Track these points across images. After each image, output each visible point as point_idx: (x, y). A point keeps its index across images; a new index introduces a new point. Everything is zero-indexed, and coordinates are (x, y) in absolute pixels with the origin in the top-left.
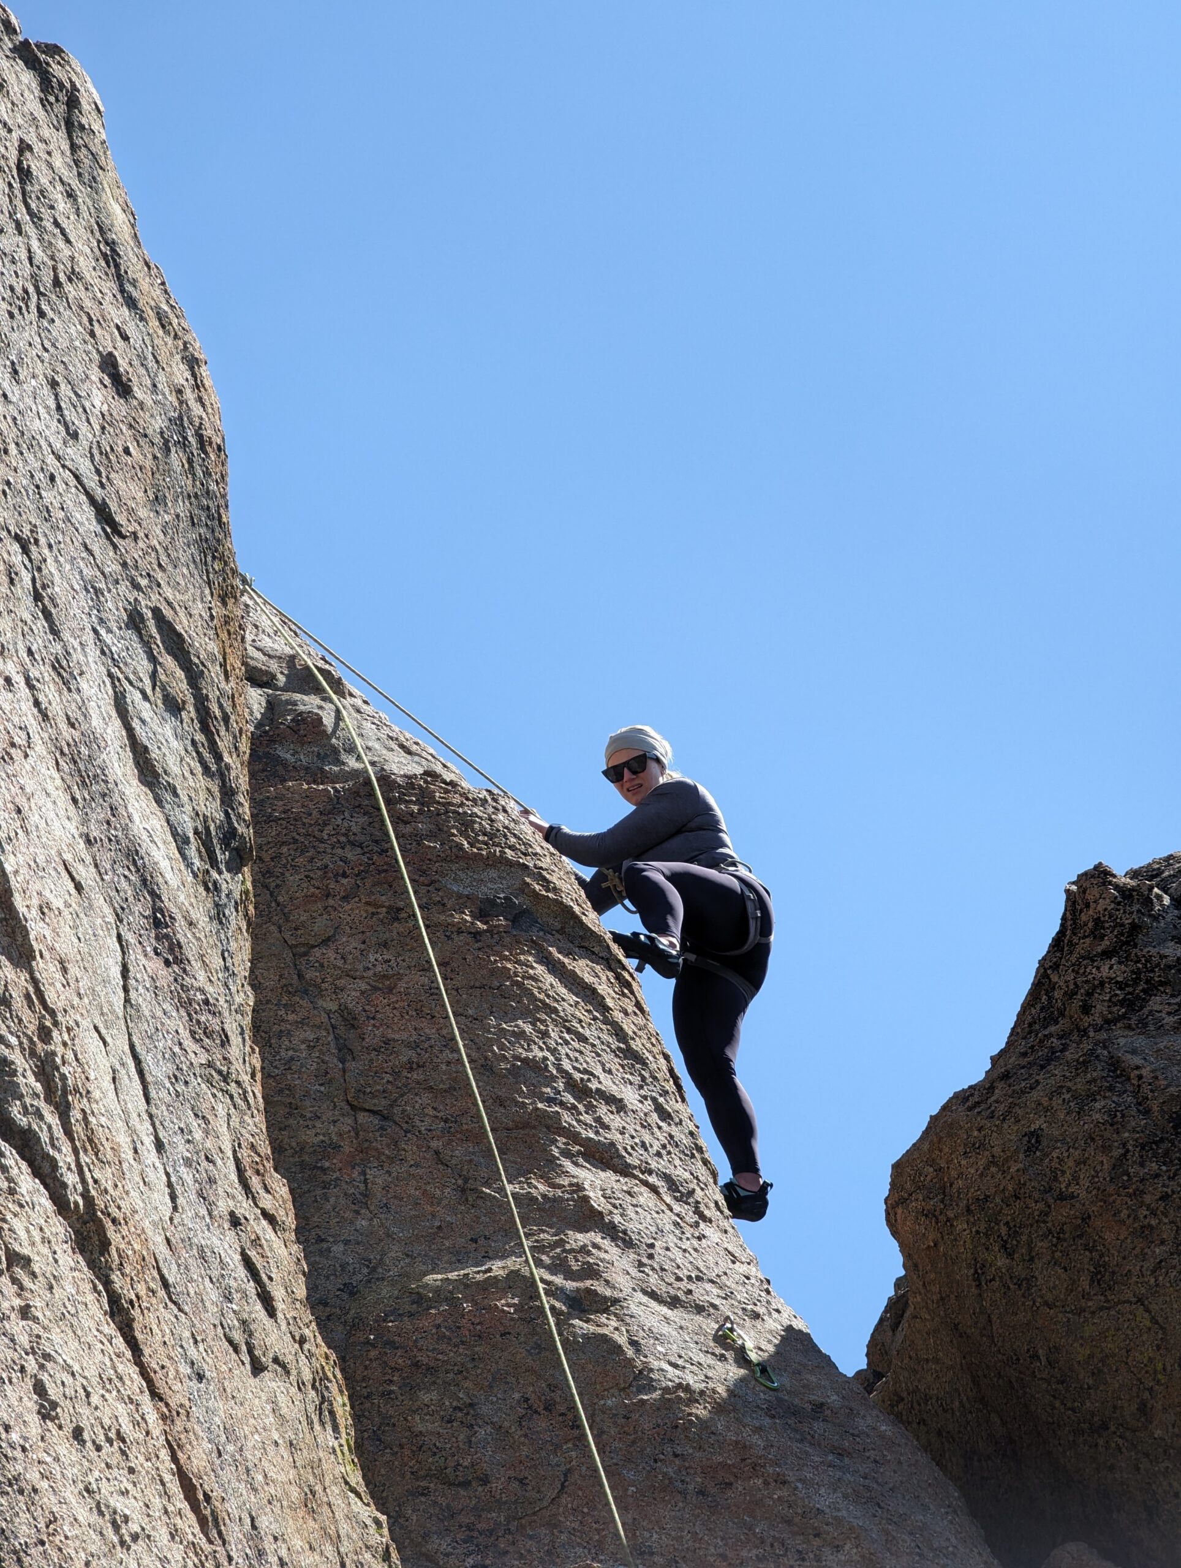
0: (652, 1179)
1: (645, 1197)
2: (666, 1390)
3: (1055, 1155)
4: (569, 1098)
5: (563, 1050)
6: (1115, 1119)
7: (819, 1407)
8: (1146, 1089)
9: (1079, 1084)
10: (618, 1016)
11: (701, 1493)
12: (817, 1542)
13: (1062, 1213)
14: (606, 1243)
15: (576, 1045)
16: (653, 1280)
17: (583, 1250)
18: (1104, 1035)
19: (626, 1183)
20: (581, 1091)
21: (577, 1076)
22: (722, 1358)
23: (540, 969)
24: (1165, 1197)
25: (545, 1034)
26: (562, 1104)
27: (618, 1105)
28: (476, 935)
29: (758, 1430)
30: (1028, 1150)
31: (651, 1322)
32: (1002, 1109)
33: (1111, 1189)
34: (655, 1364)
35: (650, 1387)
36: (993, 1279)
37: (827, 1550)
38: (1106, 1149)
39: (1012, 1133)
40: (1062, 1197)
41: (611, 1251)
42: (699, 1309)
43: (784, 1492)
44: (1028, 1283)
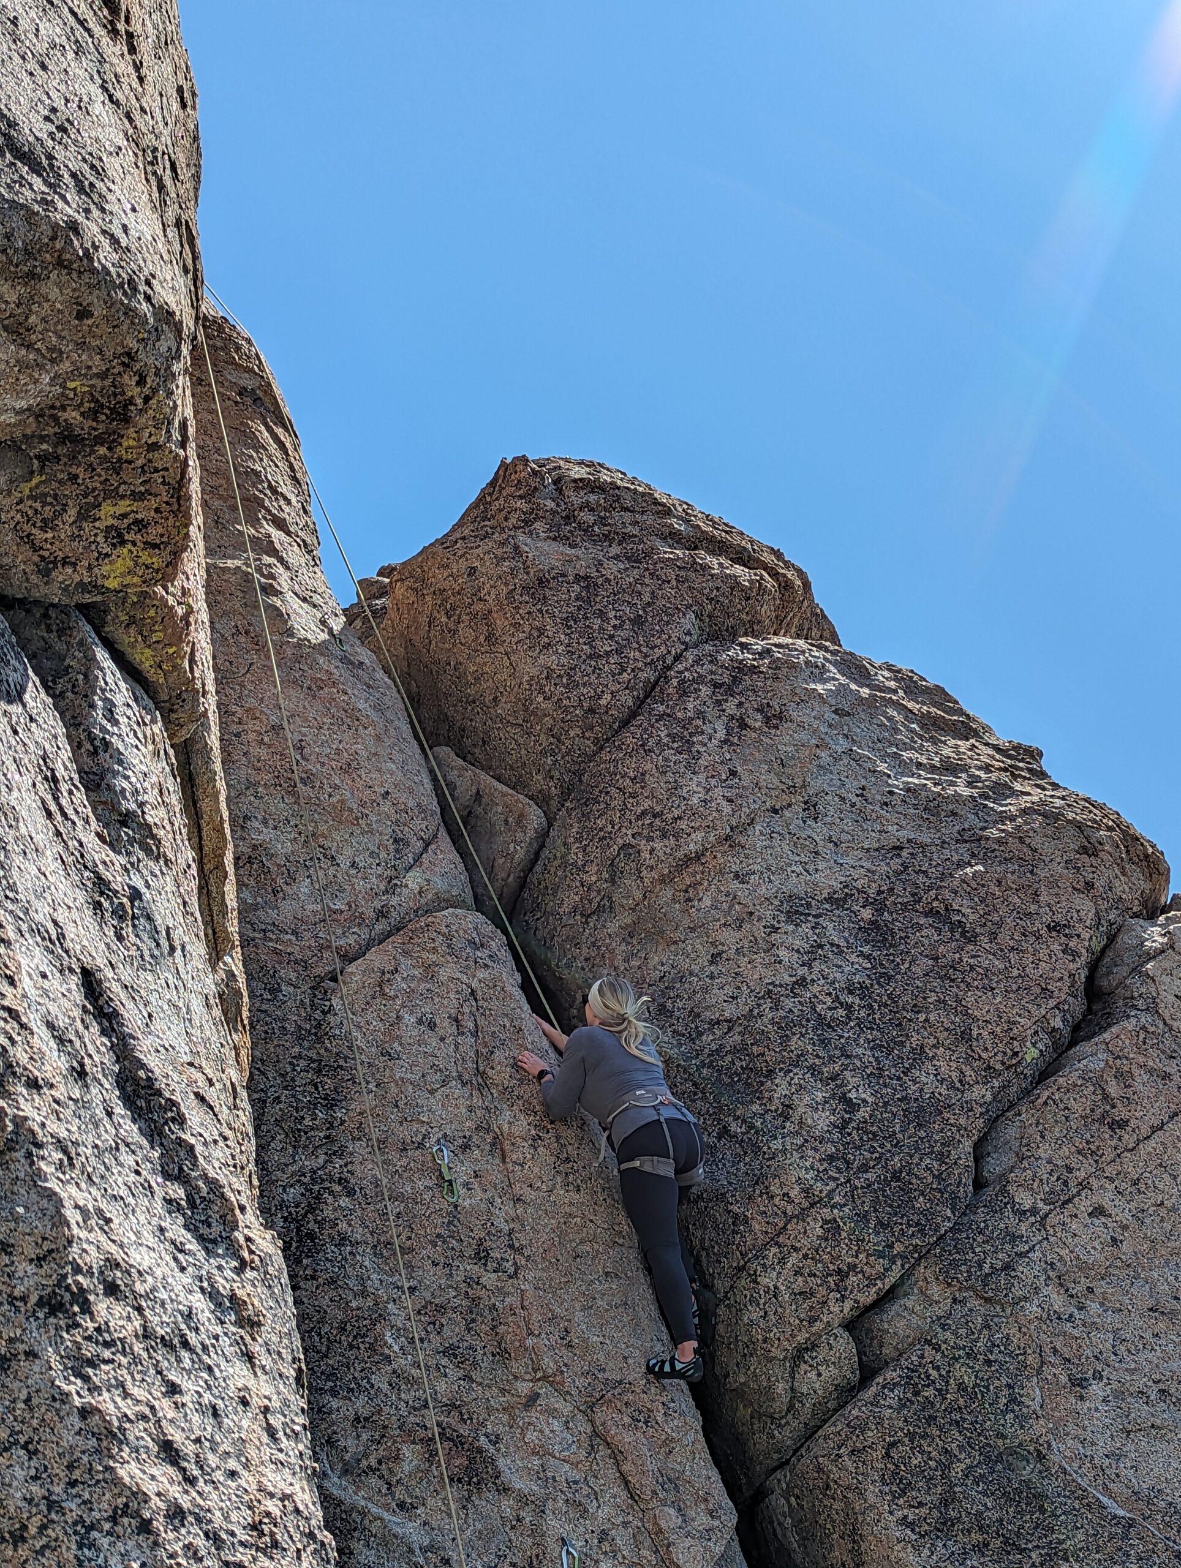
0: (298, 540)
1: (296, 548)
2: (299, 639)
3: (482, 580)
4: (268, 492)
5: (268, 469)
6: (513, 572)
7: (361, 663)
8: (529, 563)
9: (499, 552)
10: (293, 460)
11: (309, 688)
12: (357, 723)
13: (479, 607)
14: (278, 565)
15: (274, 469)
16: (296, 587)
17: (269, 565)
18: (512, 533)
19: (288, 539)
20: (274, 491)
21: (273, 483)
22: (323, 631)
23: (263, 428)
24: (529, 613)
25: (261, 460)
26: (265, 495)
27: (289, 502)
28: (236, 403)
29: (337, 667)
30: (469, 574)
31: (295, 606)
32: (460, 553)
33: (505, 602)
34: (296, 626)
35: (292, 635)
36: (437, 626)
37: (361, 727)
38: (506, 584)
39: (463, 565)
40: (480, 599)
41: (281, 569)
42: (315, 606)
43: (346, 698)
44: (455, 631)
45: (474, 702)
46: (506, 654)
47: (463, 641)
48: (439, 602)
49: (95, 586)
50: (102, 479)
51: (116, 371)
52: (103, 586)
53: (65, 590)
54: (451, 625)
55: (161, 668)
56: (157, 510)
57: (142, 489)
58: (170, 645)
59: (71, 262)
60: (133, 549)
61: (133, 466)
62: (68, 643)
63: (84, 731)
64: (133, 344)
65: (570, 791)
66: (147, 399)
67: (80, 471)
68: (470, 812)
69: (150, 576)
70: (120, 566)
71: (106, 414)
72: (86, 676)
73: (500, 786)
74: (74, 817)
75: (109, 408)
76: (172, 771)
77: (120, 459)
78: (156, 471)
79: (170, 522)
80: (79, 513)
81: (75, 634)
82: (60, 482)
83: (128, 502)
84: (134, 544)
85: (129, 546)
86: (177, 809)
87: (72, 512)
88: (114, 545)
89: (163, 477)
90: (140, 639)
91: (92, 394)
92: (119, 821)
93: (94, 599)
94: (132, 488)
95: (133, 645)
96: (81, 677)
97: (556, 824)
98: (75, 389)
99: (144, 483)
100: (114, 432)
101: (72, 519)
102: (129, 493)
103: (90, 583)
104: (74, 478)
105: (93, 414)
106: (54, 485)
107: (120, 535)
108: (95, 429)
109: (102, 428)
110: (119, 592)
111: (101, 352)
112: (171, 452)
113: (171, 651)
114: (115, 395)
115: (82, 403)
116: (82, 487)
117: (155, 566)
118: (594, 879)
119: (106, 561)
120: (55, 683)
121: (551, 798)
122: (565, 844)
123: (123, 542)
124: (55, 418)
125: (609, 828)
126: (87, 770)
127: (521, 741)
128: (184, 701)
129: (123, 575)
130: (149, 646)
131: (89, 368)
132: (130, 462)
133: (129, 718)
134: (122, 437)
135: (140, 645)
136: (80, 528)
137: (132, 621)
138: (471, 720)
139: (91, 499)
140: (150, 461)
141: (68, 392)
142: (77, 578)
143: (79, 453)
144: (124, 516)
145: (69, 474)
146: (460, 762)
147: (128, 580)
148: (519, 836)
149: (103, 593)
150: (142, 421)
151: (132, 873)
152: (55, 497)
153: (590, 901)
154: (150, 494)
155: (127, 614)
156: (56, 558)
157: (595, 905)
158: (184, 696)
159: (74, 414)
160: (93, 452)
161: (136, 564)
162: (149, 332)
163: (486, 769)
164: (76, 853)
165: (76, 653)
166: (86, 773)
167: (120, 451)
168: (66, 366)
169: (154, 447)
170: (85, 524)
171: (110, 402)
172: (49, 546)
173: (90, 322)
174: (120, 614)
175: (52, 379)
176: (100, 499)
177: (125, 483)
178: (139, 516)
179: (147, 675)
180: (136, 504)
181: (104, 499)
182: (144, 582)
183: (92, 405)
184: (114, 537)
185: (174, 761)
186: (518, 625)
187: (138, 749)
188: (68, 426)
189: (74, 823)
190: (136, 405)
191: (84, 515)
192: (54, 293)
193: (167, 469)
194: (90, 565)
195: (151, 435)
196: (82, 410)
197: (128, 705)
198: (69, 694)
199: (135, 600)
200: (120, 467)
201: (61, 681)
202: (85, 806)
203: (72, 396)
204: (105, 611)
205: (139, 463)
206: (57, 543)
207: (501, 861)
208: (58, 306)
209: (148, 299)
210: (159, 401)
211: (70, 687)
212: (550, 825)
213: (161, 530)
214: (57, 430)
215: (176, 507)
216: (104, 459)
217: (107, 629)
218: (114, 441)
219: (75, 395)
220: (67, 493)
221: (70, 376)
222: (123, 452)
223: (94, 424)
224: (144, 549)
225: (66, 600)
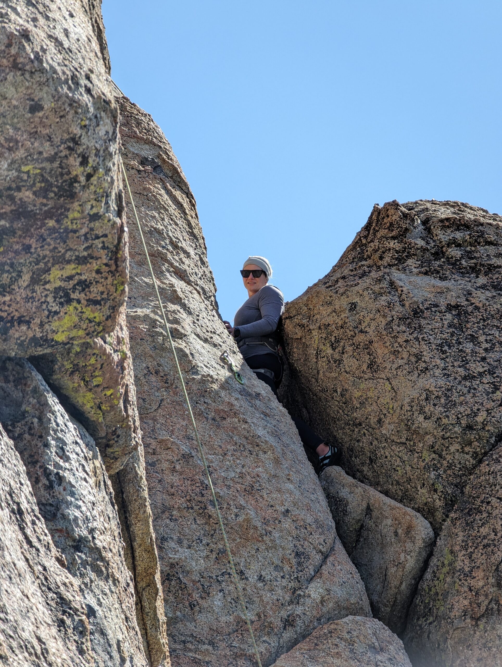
0: (198, 288)
1: (196, 295)
2: (203, 376)
3: (362, 314)
4: (170, 248)
5: (169, 227)
6: (390, 305)
7: (258, 395)
8: (404, 296)
9: (377, 288)
10: (190, 218)
11: (214, 419)
12: (257, 448)
13: (360, 338)
14: (182, 311)
15: (174, 226)
16: (198, 330)
17: (174, 312)
18: (387, 270)
19: (189, 288)
20: (176, 247)
21: (174, 239)
22: (223, 367)
23: (163, 192)
24: (407, 341)
25: (163, 219)
26: (167, 249)
27: (188, 255)
28: (139, 171)
29: (237, 399)
30: (350, 309)
31: (198, 347)
32: (341, 291)
33: (384, 333)
34: (200, 364)
35: (197, 373)
36: (324, 357)
37: (261, 452)
38: (384, 316)
39: (344, 302)
40: (361, 331)
41: (183, 315)
42: (215, 346)
43: (246, 426)
44: (339, 362)
45: (360, 424)
46: (388, 379)
47: (348, 369)
48: (324, 336)
49: (46, 340)
50: (51, 247)
51: (63, 154)
52: (53, 340)
53: (21, 345)
54: (337, 356)
55: (100, 408)
56: (98, 272)
57: (85, 254)
58: (108, 388)
59: (24, 65)
60: (78, 306)
61: (77, 234)
62: (23, 391)
63: (41, 467)
64: (77, 131)
65: (453, 503)
66: (89, 177)
67: (33, 242)
68: (362, 526)
69: (93, 329)
70: (67, 322)
71: (54, 192)
72: (40, 419)
73: (388, 500)
74: (37, 544)
75: (57, 187)
76: (111, 499)
77: (66, 229)
78: (97, 237)
79: (110, 280)
80: (32, 278)
81: (29, 383)
82: (17, 252)
83: (73, 266)
84: (79, 302)
85: (75, 304)
86: (116, 534)
87: (26, 278)
88: (61, 304)
89: (103, 242)
90: (82, 384)
91: (42, 175)
92: (73, 546)
93: (45, 351)
94: (77, 253)
95: (76, 390)
96: (36, 420)
97: (443, 534)
98: (28, 172)
99: (86, 249)
100: (62, 207)
101: (26, 284)
102: (74, 258)
103: (41, 338)
104: (27, 248)
105: (43, 193)
106: (11, 255)
107: (67, 295)
108: (45, 205)
109: (51, 204)
110: (66, 344)
111: (50, 139)
112: (109, 221)
113: (109, 393)
114: (62, 175)
115: (34, 184)
116: (35, 255)
117: (97, 320)
118: (481, 583)
119: (55, 318)
120: (14, 427)
121: (436, 510)
122: (452, 552)
123: (69, 301)
124: (12, 198)
125: (492, 536)
126: (44, 501)
127: (406, 458)
128: (118, 436)
129: (70, 329)
130: (90, 390)
131: (40, 153)
132: (75, 231)
133: (78, 454)
134: (68, 210)
135: (83, 389)
136: (33, 291)
137: (76, 369)
138: (358, 441)
139: (42, 265)
140: (92, 229)
141: (22, 175)
142: (31, 334)
143: (32, 226)
144: (70, 278)
145: (23, 245)
146: (350, 479)
147: (74, 333)
148: (409, 546)
149: (53, 346)
150: (84, 195)
151: (86, 592)
152: (12, 265)
153: (479, 605)
154: (92, 258)
155: (72, 362)
156: (13, 317)
157: (483, 608)
158: (119, 432)
159: (27, 193)
160: (44, 224)
161: (81, 319)
162: (90, 119)
163: (375, 484)
164: (41, 576)
165: (31, 400)
166: (43, 504)
167: (67, 223)
168: (21, 153)
169: (95, 217)
170: (37, 288)
171: (57, 181)
172: (7, 308)
173: (41, 114)
174: (66, 363)
175: (9, 165)
176: (50, 265)
177: (70, 249)
178: (83, 277)
179: (89, 415)
180: (80, 267)
181: (53, 265)
182: (88, 334)
183: (43, 185)
184: (61, 297)
185: (112, 490)
186: (395, 353)
187: (87, 482)
188: (23, 204)
189: (38, 550)
190: (79, 182)
191: (35, 281)
192: (11, 92)
193: (105, 236)
194: (41, 322)
195: (92, 207)
196: (34, 189)
197: (77, 443)
198: (27, 436)
199: (78, 350)
200: (67, 236)
201: (19, 424)
202: (46, 535)
203: (25, 178)
204: (52, 361)
205: (83, 231)
206: (14, 305)
207: (393, 570)
208: (14, 102)
209: (88, 91)
210: (99, 178)
211: (26, 429)
212: (437, 535)
213: (101, 289)
214: (13, 207)
215: (113, 268)
216: (53, 230)
217: (55, 377)
218: (61, 214)
219: (29, 177)
220: (22, 261)
221: (24, 161)
222: (69, 223)
223: (45, 201)
224: (87, 306)
225: (21, 354)
